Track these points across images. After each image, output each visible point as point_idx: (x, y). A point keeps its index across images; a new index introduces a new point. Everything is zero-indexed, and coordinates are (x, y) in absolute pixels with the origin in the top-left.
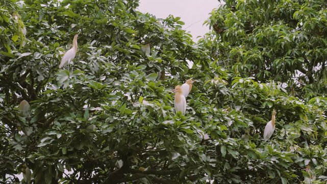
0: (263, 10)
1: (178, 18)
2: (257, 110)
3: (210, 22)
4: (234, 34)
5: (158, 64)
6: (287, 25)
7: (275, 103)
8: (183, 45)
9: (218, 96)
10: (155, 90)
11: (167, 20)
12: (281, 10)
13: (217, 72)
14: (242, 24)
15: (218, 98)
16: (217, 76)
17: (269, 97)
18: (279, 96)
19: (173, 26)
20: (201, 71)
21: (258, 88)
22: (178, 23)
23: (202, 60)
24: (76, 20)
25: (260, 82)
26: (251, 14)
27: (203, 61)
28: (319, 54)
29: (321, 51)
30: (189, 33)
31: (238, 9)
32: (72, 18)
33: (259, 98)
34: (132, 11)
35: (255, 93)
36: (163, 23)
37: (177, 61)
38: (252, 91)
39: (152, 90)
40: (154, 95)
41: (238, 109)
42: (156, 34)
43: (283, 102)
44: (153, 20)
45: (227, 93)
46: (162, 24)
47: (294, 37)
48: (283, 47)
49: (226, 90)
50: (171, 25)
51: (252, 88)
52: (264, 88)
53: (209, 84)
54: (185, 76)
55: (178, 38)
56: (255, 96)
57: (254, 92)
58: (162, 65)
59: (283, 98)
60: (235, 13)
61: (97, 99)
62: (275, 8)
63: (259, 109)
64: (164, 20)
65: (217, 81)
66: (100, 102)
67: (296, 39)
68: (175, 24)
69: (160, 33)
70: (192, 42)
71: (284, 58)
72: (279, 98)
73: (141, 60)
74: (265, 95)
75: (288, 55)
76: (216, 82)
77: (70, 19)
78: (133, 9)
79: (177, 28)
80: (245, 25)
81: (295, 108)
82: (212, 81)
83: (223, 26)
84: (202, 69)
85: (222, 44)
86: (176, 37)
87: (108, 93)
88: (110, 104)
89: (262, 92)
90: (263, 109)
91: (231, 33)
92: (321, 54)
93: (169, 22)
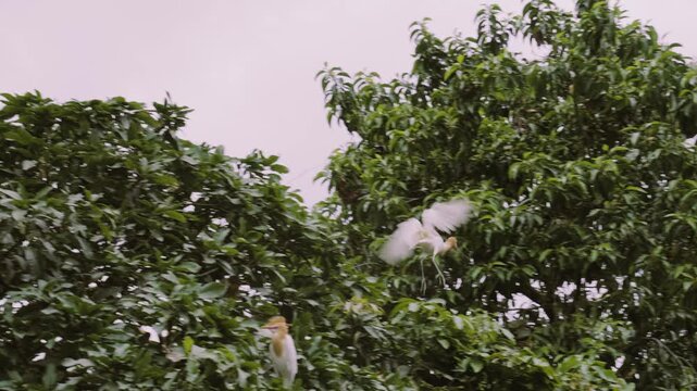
0: (448, 155)
1: (274, 158)
2: (447, 376)
3: (330, 176)
4: (380, 207)
5: (226, 258)
6: (499, 190)
7: (488, 361)
8: (283, 219)
9: (361, 340)
10: (218, 321)
11: (247, 161)
12: (487, 156)
13: (358, 286)
14: (403, 185)
15: (359, 346)
16: (358, 294)
17: (476, 347)
18: (497, 347)
19: (261, 175)
20: (321, 282)
21: (450, 324)
22: (273, 168)
23: (324, 256)
24: (34, 151)
25: (455, 312)
26: (422, 163)
27: (327, 259)
28: (566, 259)
29: (571, 253)
30: (298, 193)
31: (393, 150)
32: (25, 147)
33: (452, 348)
34: (167, 136)
35: (444, 338)
36: (239, 167)
37: (271, 254)
38: (438, 332)
39: (212, 322)
40: (214, 334)
41: (403, 371)
42: (222, 192)
43: (506, 360)
44: (219, 158)
45: (381, 335)
46: (236, 170)
47: (513, 219)
48: (488, 240)
49: (379, 326)
50: (257, 174)
51: (436, 324)
52: (466, 327)
53: (339, 311)
54: (285, 289)
55: (274, 203)
56: (445, 344)
57: (442, 334)
58: (235, 262)
59: (506, 351)
60: (386, 159)
61: (78, 338)
62: (476, 153)
63: (452, 374)
64: (243, 161)
65: (359, 306)
66: (84, 345)
67: (518, 222)
68: (267, 171)
69: (232, 191)
70: (303, 215)
71: (490, 265)
72: (498, 351)
73: (186, 246)
74: (465, 343)
75: (500, 259)
76: (356, 309)
77: (21, 150)
78: (172, 132)
79: (271, 181)
80: (408, 186)
81: (532, 374)
82: (348, 306)
83: (359, 187)
84: (324, 276)
85: (356, 228)
86: (269, 200)
87: (105, 325)
88: (111, 350)
89: (460, 334)
90: (462, 375)
91: (373, 204)
92: (571, 260)
93: (253, 164)
